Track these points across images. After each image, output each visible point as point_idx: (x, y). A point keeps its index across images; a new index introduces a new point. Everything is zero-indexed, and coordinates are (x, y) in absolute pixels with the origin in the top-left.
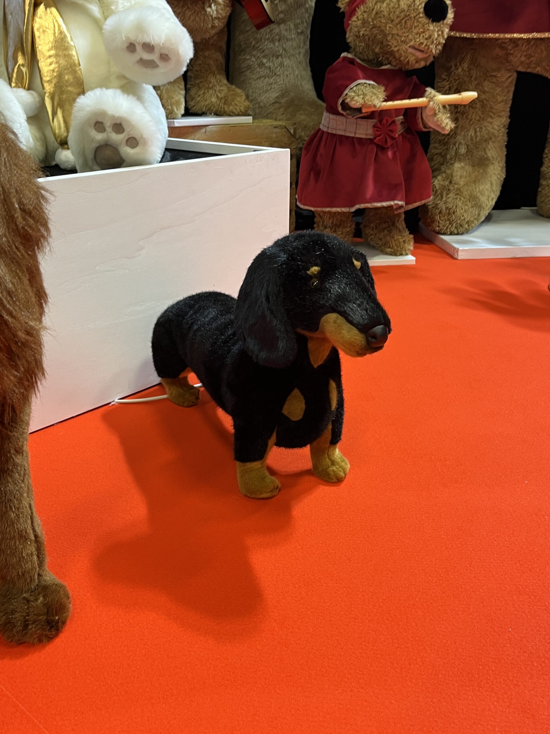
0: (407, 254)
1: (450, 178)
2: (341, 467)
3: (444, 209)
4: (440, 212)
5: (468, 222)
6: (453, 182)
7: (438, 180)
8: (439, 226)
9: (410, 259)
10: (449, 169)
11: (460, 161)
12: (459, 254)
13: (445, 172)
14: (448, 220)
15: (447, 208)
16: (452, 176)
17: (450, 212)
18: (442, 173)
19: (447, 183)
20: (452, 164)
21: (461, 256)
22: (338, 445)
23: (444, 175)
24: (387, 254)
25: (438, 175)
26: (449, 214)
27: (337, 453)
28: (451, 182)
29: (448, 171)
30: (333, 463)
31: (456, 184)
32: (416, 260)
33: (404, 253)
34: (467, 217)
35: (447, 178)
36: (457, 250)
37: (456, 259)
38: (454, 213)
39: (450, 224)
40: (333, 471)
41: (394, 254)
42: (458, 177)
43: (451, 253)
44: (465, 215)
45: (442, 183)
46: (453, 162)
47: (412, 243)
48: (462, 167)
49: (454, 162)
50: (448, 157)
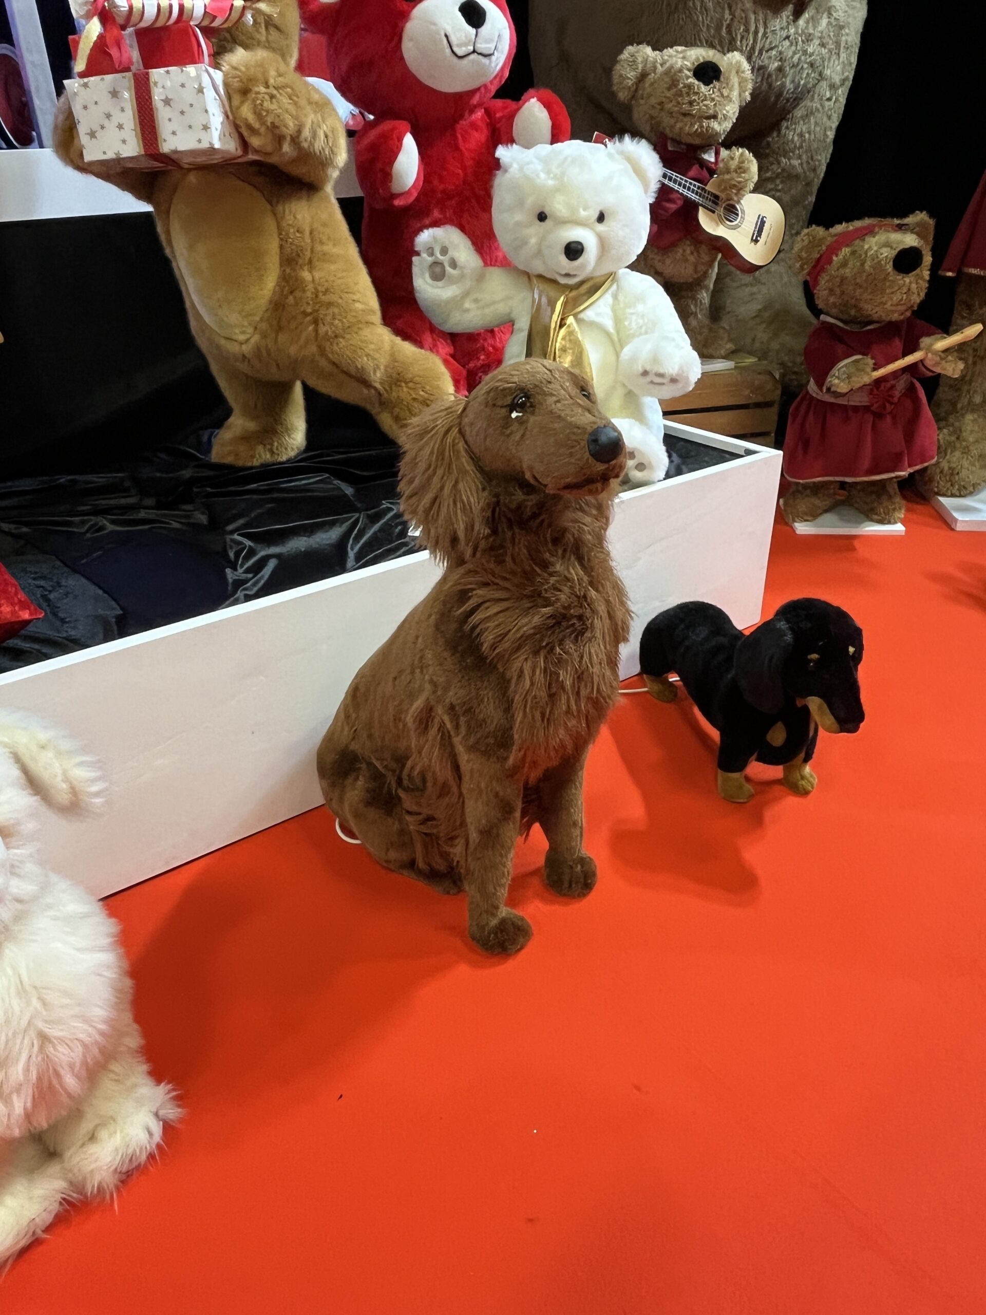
0: (895, 523)
1: (958, 432)
2: (809, 782)
3: (946, 468)
4: (942, 472)
5: (973, 485)
6: (961, 438)
7: (944, 434)
8: (937, 487)
9: (899, 528)
10: (959, 421)
11: (973, 411)
12: (958, 524)
13: (952, 425)
14: (950, 480)
15: (950, 468)
16: (961, 431)
17: (953, 472)
18: (949, 426)
19: (953, 438)
20: (963, 415)
21: (959, 527)
22: (809, 763)
23: (951, 429)
24: (872, 520)
25: (944, 428)
26: (952, 474)
27: (807, 769)
28: (958, 438)
29: (957, 424)
30: (803, 778)
31: (964, 440)
32: (906, 531)
33: (892, 521)
34: (973, 479)
35: (954, 432)
36: (956, 520)
37: (953, 530)
38: (958, 473)
39: (952, 485)
40: (802, 785)
41: (881, 522)
42: (968, 432)
43: (949, 521)
44: (971, 476)
45: (947, 438)
46: (964, 412)
47: (903, 511)
48: (974, 420)
49: (966, 413)
50: (959, 406)
